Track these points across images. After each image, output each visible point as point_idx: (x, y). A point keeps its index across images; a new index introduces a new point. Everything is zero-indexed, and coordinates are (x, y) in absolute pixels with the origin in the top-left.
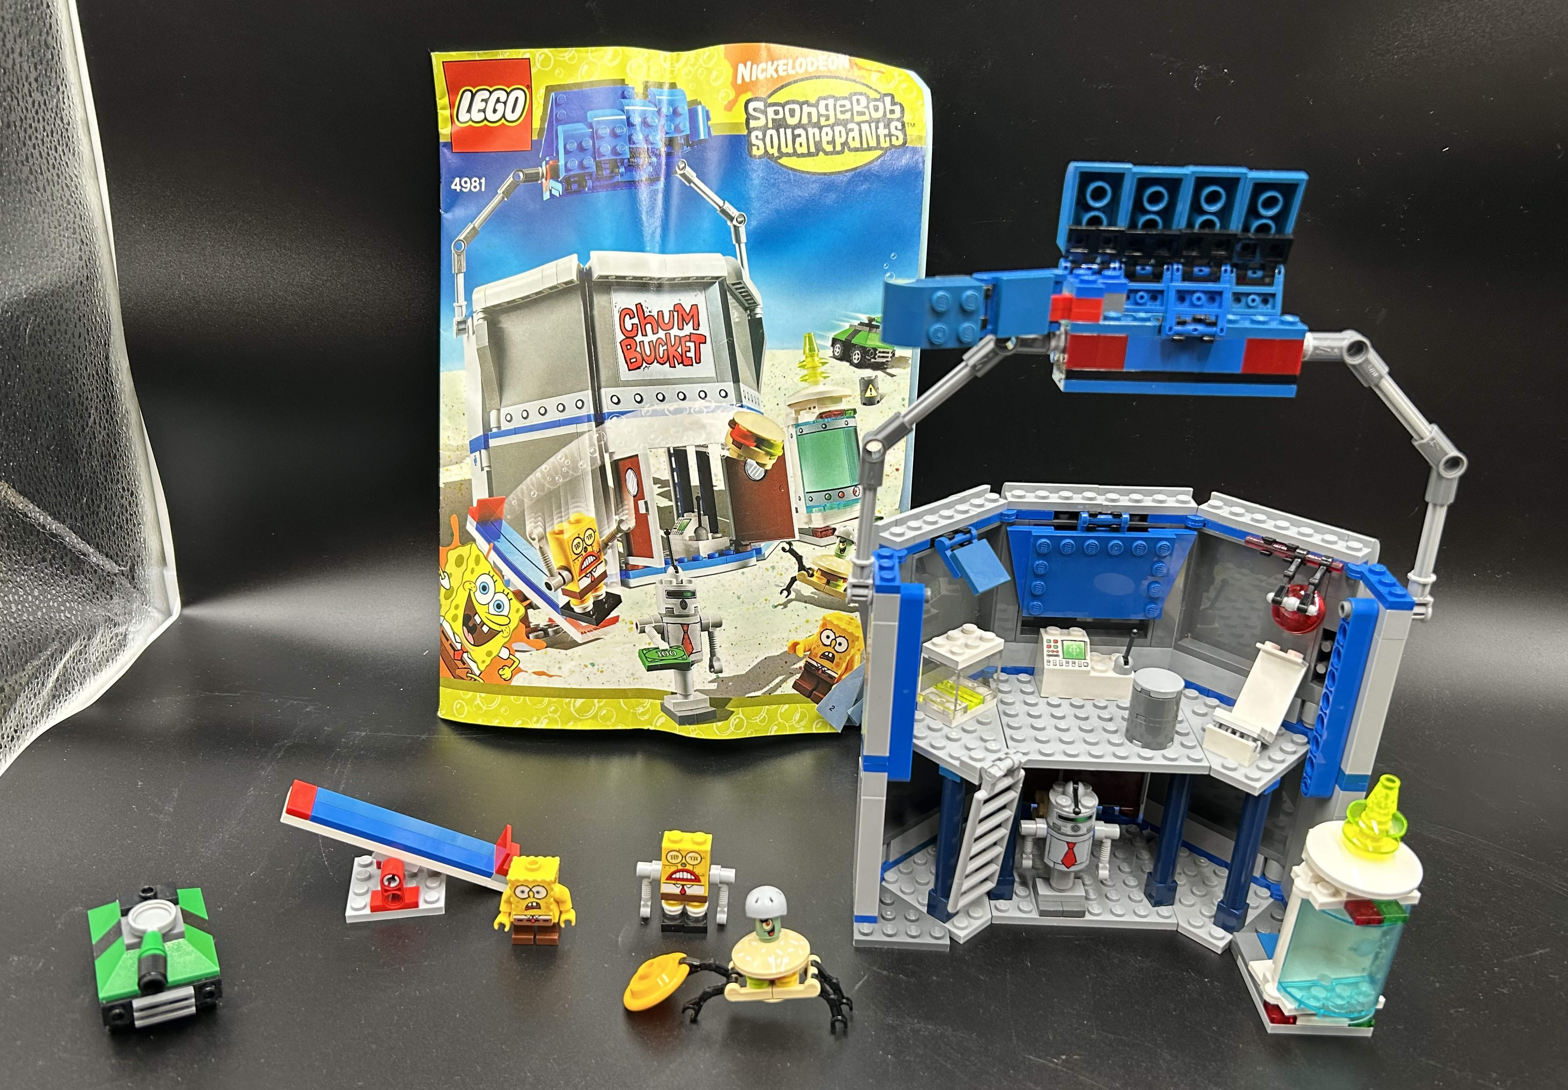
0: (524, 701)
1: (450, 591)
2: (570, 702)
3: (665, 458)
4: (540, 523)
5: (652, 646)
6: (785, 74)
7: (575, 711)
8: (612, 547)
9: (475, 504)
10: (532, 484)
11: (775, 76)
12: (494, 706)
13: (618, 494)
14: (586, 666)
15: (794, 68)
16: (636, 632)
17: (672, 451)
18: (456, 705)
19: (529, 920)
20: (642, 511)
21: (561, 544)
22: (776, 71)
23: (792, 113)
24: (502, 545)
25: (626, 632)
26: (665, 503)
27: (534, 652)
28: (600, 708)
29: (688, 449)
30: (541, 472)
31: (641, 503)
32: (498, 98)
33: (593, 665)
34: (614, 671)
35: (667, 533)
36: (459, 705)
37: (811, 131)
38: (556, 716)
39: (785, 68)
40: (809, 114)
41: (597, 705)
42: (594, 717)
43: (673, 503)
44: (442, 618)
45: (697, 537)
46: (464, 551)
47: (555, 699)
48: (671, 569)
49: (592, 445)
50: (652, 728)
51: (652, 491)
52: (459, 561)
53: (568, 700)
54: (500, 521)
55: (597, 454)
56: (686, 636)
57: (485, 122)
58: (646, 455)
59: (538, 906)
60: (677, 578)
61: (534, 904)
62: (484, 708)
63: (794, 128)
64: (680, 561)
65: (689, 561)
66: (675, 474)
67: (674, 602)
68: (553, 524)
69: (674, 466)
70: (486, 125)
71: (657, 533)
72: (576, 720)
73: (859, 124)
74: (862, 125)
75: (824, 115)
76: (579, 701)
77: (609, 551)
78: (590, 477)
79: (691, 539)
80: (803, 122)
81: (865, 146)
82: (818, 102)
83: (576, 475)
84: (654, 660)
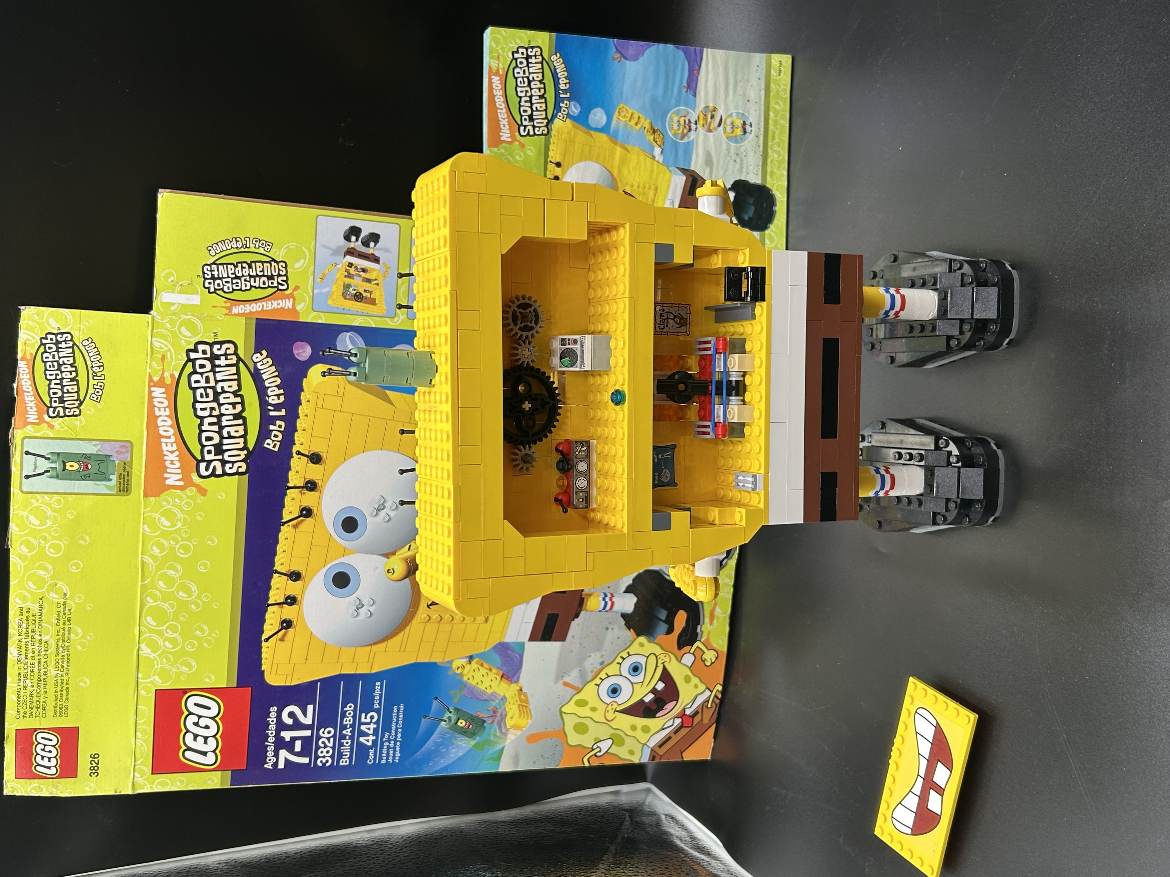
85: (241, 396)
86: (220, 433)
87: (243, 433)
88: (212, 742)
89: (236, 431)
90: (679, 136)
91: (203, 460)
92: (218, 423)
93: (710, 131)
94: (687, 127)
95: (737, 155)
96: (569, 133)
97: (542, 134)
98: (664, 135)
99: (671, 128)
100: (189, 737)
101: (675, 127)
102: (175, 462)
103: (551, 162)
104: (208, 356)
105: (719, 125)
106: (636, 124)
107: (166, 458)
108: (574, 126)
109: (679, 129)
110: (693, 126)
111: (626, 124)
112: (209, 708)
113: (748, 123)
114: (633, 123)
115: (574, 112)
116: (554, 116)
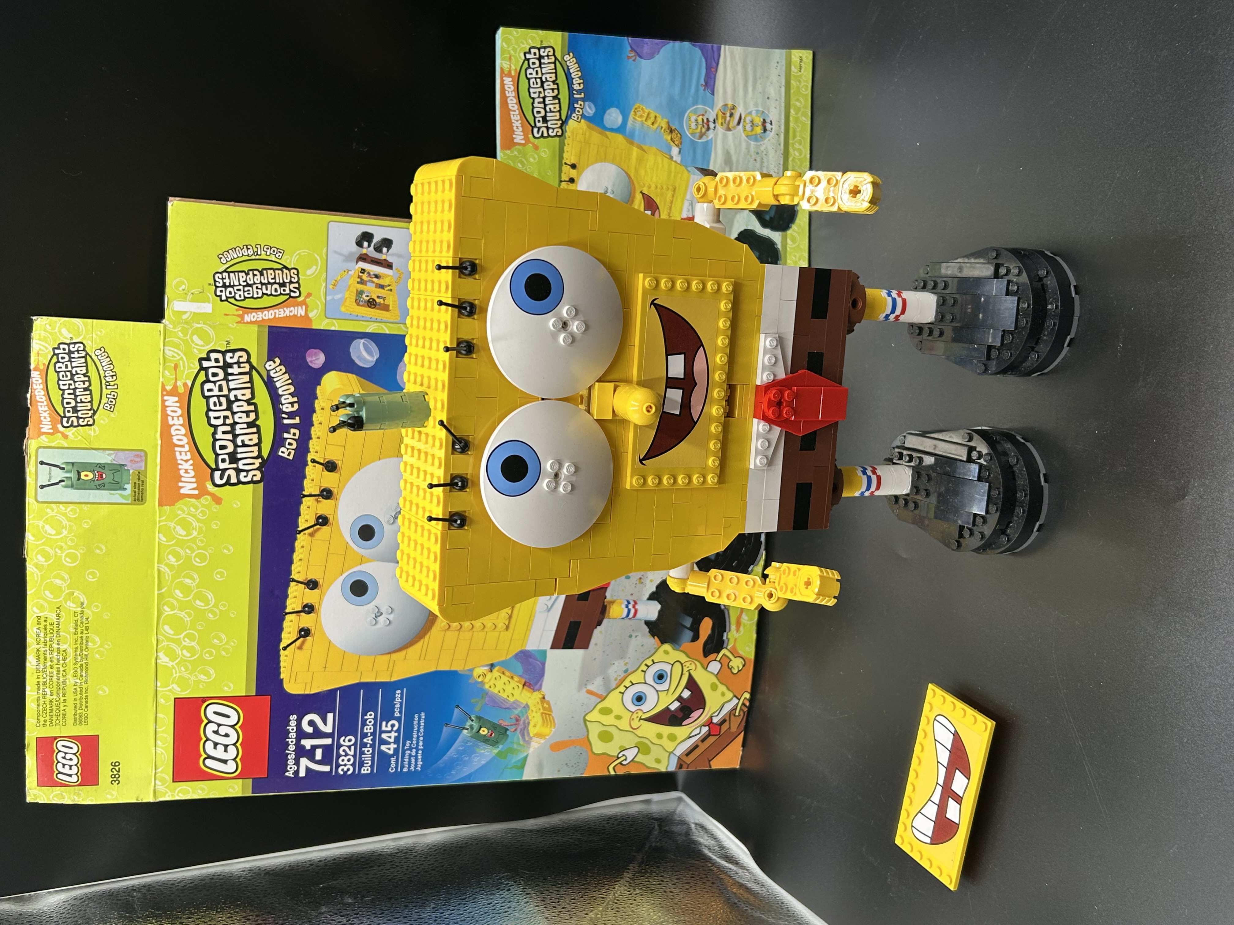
85: (255, 405)
86: (234, 441)
87: (257, 441)
88: (232, 751)
89: (250, 440)
90: (697, 135)
91: (217, 469)
92: (232, 432)
93: (729, 129)
94: (706, 126)
95: (758, 153)
96: (584, 134)
97: (556, 136)
98: (681, 135)
99: (689, 127)
100: (209, 746)
101: (693, 125)
102: (189, 471)
103: (566, 164)
104: (221, 364)
105: (739, 123)
106: (653, 124)
107: (180, 467)
108: (589, 127)
109: (697, 128)
110: (712, 125)
111: (643, 125)
112: (228, 717)
113: (768, 121)
114: (649, 123)
115: (589, 113)
116: (568, 117)
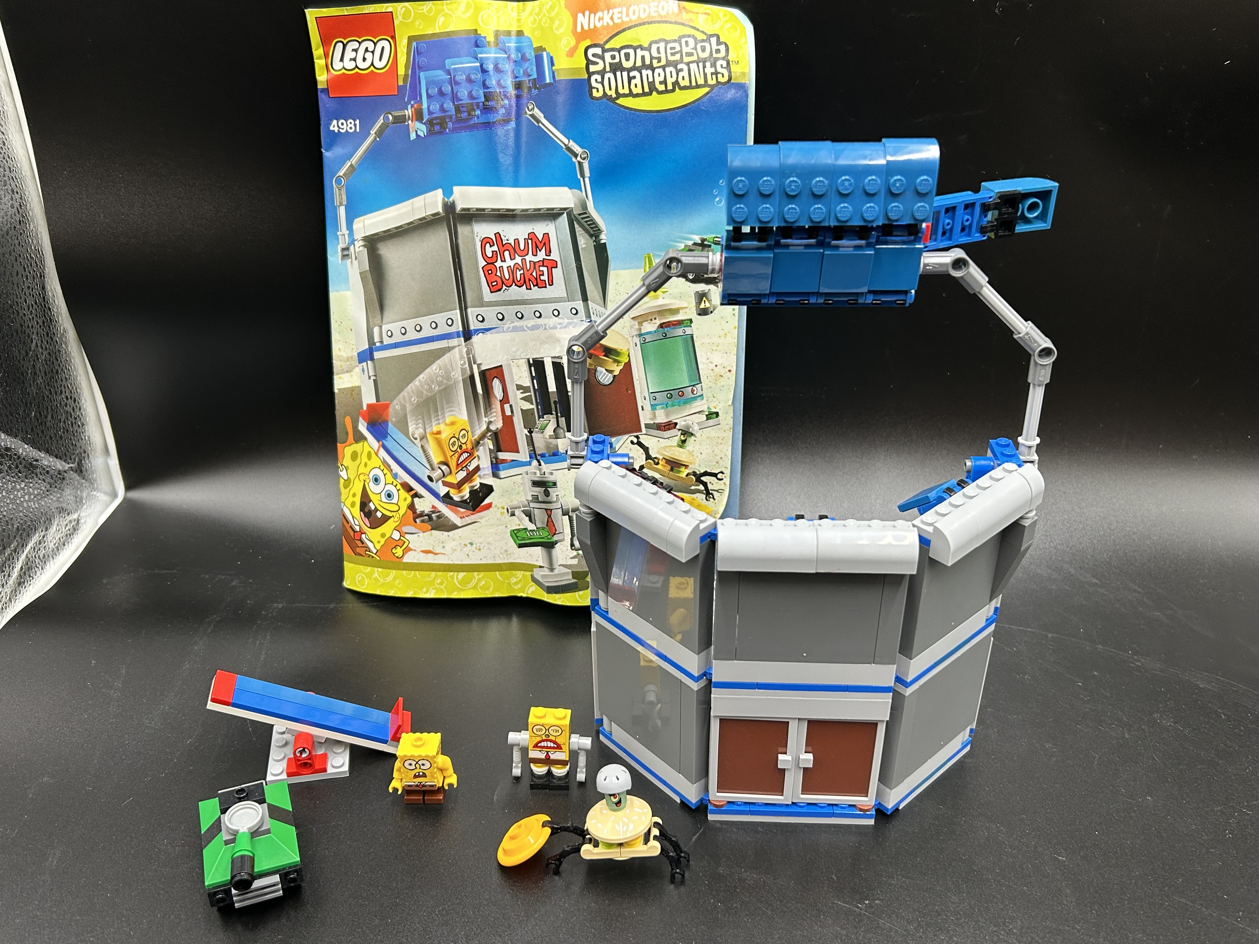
0: (415, 575)
1: (348, 482)
2: (453, 575)
3: (525, 368)
4: (420, 425)
5: (522, 527)
6: (620, 21)
7: (459, 583)
8: (483, 445)
9: (365, 408)
10: (412, 391)
11: (611, 23)
12: (390, 579)
13: (486, 400)
14: (466, 545)
15: (627, 15)
16: (507, 516)
17: (531, 362)
18: (358, 577)
19: (417, 786)
20: (508, 413)
21: (439, 443)
22: (612, 18)
23: (627, 56)
24: (389, 443)
25: (499, 515)
26: (527, 406)
27: (421, 534)
28: (479, 580)
29: (545, 360)
30: (420, 381)
31: (507, 407)
32: (367, 48)
33: (471, 544)
34: (490, 549)
35: (530, 432)
36: (360, 578)
37: (644, 72)
38: (442, 587)
39: (620, 15)
40: (643, 58)
41: (477, 577)
42: (475, 588)
43: (533, 406)
44: (342, 504)
45: (556, 436)
46: (357, 447)
47: (441, 573)
48: (535, 463)
49: (462, 358)
50: (524, 595)
51: (516, 396)
52: (354, 456)
53: (452, 573)
54: (386, 422)
55: (467, 365)
56: (550, 519)
57: (357, 70)
58: (509, 366)
59: (424, 775)
60: (540, 470)
61: (421, 774)
62: (382, 581)
63: (629, 70)
64: (543, 456)
65: (550, 456)
66: (535, 381)
67: (539, 491)
68: (431, 426)
69: (534, 374)
70: (357, 73)
71: (522, 432)
72: (459, 590)
73: (688, 64)
74: (691, 65)
75: (656, 58)
76: (462, 575)
77: (481, 448)
78: (461, 385)
79: (551, 437)
80: (637, 65)
81: (694, 84)
82: (650, 45)
83: (449, 383)
84: (524, 539)
